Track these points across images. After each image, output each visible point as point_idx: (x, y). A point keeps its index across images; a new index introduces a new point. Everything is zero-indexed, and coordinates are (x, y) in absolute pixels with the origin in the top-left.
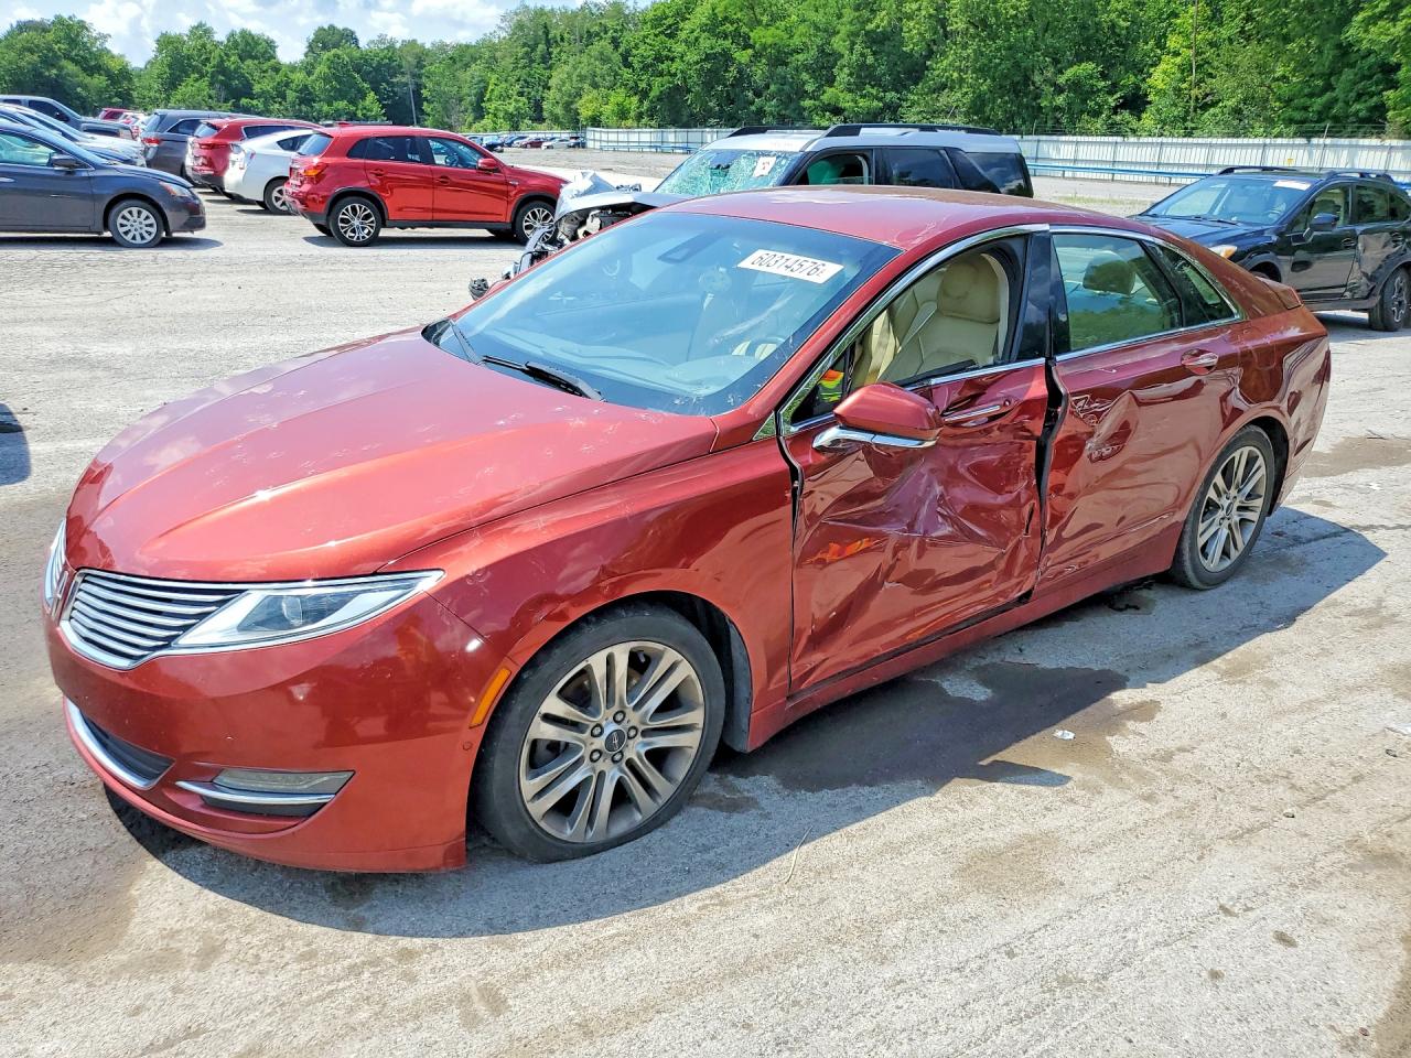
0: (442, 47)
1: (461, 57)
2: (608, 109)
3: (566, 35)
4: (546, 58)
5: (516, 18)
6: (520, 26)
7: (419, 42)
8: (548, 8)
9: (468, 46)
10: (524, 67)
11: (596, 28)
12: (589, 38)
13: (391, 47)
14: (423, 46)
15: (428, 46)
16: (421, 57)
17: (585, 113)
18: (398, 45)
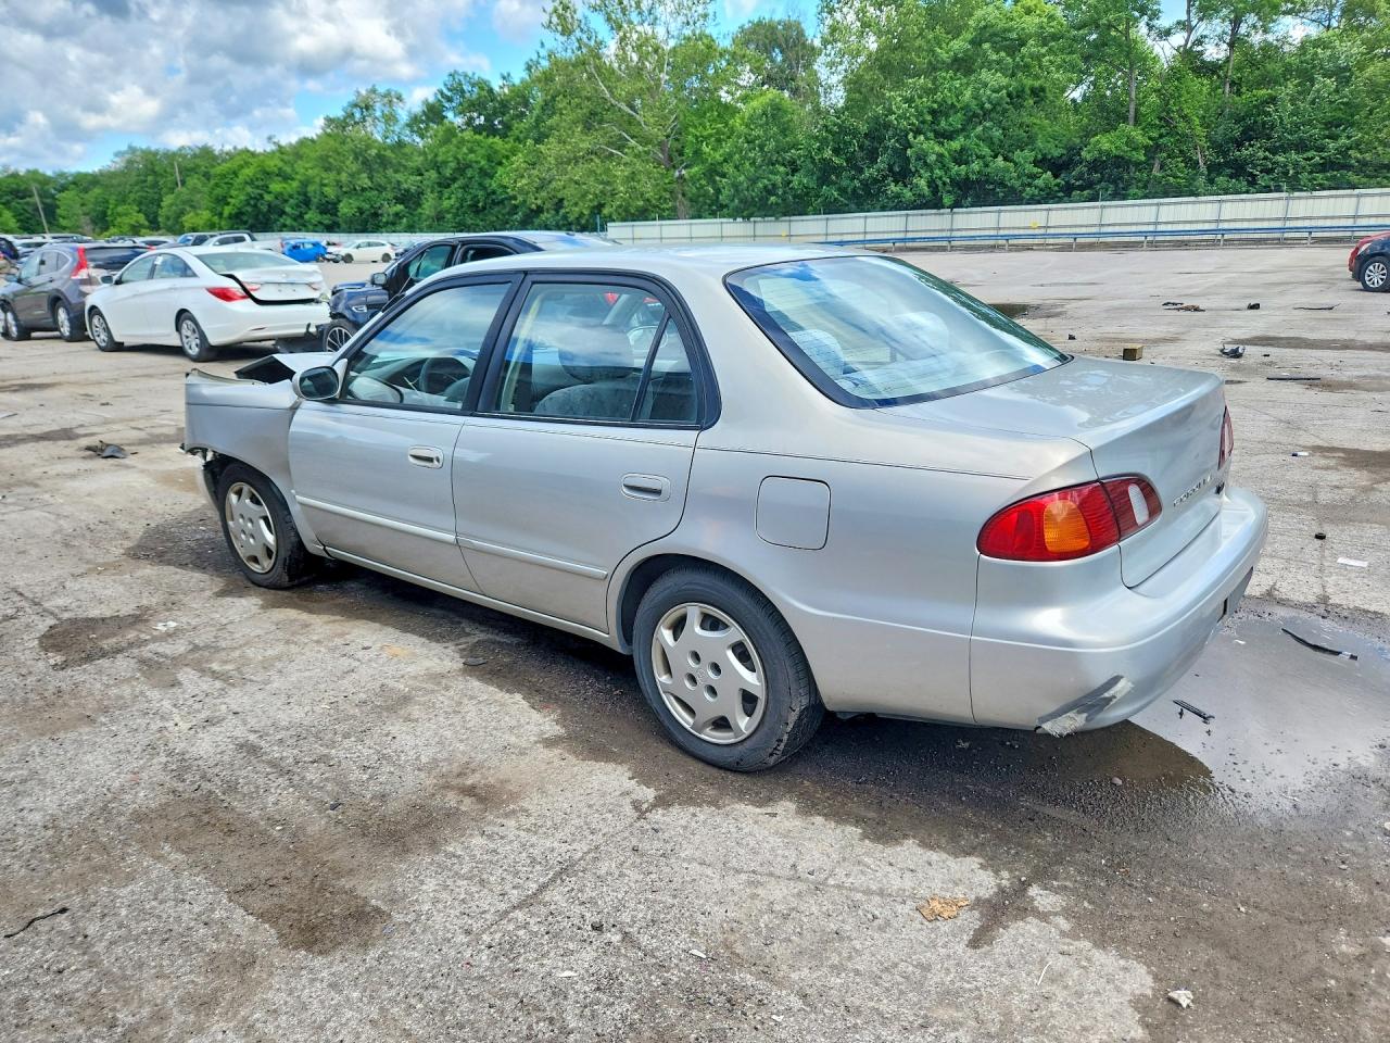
0: (62, 175)
1: (83, 183)
2: (201, 222)
3: (168, 170)
4: (155, 185)
5: (127, 156)
6: (130, 162)
7: (41, 171)
8: (153, 148)
9: (86, 175)
10: (137, 192)
11: (192, 165)
12: (187, 171)
13: (15, 175)
14: (44, 175)
15: (49, 173)
16: (44, 181)
17: (187, 225)
18: (21, 174)
